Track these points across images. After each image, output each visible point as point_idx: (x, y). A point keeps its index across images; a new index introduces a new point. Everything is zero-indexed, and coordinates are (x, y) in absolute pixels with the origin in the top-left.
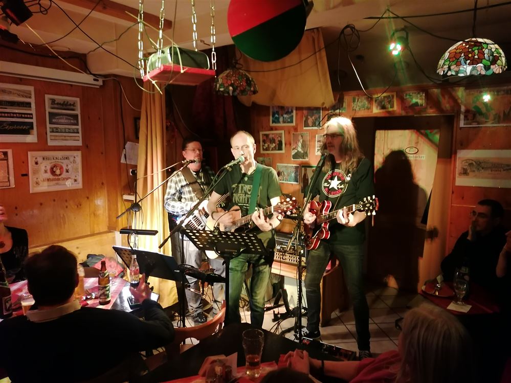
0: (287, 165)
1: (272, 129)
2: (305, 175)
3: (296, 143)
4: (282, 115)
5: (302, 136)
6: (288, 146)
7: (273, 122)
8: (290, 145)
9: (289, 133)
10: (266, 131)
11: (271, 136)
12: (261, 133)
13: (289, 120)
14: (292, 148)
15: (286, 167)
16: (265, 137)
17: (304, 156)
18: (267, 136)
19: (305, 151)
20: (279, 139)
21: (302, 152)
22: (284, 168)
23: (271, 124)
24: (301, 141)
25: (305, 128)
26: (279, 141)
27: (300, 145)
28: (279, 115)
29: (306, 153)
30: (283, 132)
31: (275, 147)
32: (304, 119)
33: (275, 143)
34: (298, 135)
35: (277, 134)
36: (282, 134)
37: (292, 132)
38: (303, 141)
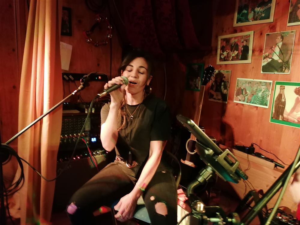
0: (252, 80)
1: (235, 31)
2: (280, 96)
3: (271, 48)
4: (253, 9)
5: (282, 38)
6: (257, 53)
7: (239, 20)
8: (261, 51)
9: (261, 34)
10: (227, 34)
11: (233, 41)
12: (220, 38)
13: (263, 15)
14: (264, 55)
15: (250, 82)
16: (225, 42)
17: (282, 67)
18: (227, 40)
19: (286, 60)
20: (245, 44)
21: (280, 61)
22: (247, 85)
23: (235, 24)
24: (280, 44)
25: (289, 24)
26: (244, 47)
27: (277, 50)
28: (247, 10)
29: (287, 62)
30: (251, 33)
31: (237, 55)
32: (290, 10)
33: (237, 50)
34: (276, 36)
35: (242, 37)
36: (249, 36)
37: (267, 32)
38: (284, 44)
